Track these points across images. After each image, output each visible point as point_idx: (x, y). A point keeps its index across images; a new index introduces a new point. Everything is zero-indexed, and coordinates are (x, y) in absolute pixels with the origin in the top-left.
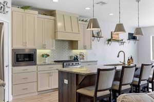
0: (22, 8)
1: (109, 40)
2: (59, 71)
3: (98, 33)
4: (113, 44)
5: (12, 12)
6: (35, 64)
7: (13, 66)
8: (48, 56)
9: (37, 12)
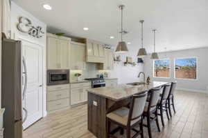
0: (57, 34)
1: (125, 63)
2: (88, 93)
3: (118, 58)
4: (128, 65)
5: (47, 37)
6: (68, 83)
7: (48, 85)
8: (79, 75)
9: (70, 39)
